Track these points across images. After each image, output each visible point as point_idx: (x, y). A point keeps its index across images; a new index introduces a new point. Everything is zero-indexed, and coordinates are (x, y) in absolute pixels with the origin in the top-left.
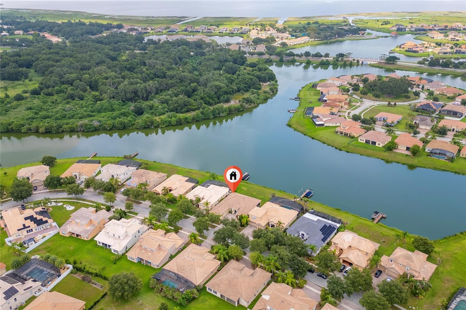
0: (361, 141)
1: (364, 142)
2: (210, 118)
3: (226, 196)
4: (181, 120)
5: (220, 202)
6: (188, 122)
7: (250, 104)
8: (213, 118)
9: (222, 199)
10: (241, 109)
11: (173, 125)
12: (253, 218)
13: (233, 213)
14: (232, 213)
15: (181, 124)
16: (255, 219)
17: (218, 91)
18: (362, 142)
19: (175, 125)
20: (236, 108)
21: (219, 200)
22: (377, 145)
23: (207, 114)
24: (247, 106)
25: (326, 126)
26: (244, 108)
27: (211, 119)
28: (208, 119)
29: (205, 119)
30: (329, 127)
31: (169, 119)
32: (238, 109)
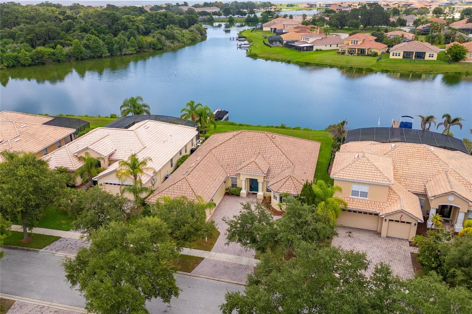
0: (395, 57)
1: (401, 57)
2: (103, 55)
3: (192, 151)
4: (41, 55)
5: (178, 166)
6: (59, 61)
7: (171, 41)
8: (108, 56)
9: (183, 159)
10: (160, 46)
11: (24, 66)
12: (355, 193)
13: (244, 192)
14: (238, 195)
15: (43, 64)
16: (364, 194)
17: (113, 24)
18: (397, 57)
19: (30, 65)
20: (150, 44)
21: (175, 162)
22: (427, 58)
23: (97, 47)
24: (168, 43)
25: (317, 50)
26: (164, 45)
27: (105, 57)
28: (101, 57)
29: (94, 57)
30: (321, 50)
31: (15, 54)
32: (154, 45)
